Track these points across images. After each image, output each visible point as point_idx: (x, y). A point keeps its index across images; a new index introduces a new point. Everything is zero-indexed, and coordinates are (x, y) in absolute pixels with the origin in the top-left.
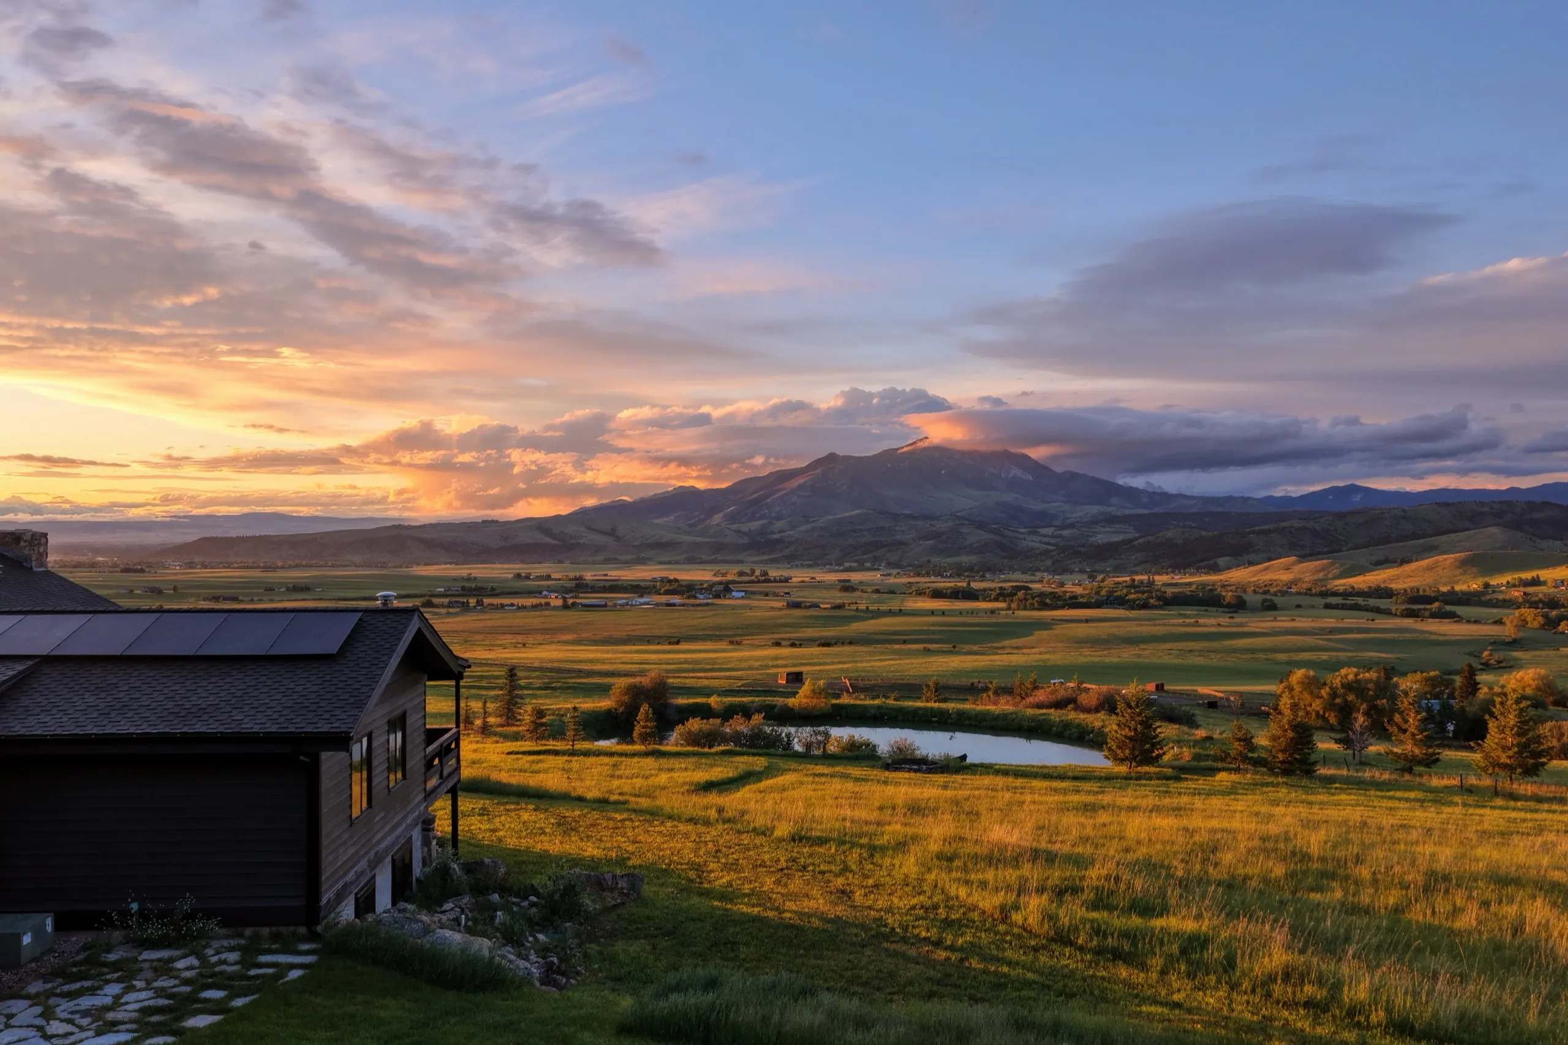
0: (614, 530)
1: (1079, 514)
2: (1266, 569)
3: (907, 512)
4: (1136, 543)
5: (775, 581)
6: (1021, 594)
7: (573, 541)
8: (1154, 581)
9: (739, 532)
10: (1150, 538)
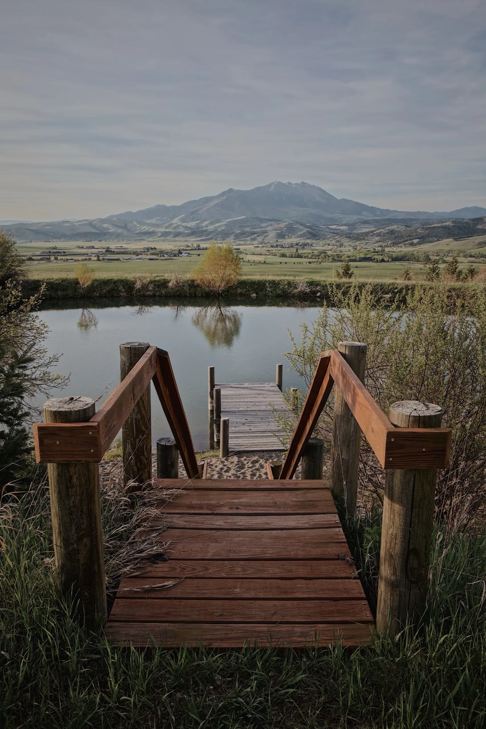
0: (126, 226)
1: (348, 219)
2: (438, 244)
3: (267, 218)
4: (375, 232)
5: (203, 249)
6: (323, 255)
7: (107, 231)
8: (384, 250)
9: (186, 227)
10: (382, 230)
